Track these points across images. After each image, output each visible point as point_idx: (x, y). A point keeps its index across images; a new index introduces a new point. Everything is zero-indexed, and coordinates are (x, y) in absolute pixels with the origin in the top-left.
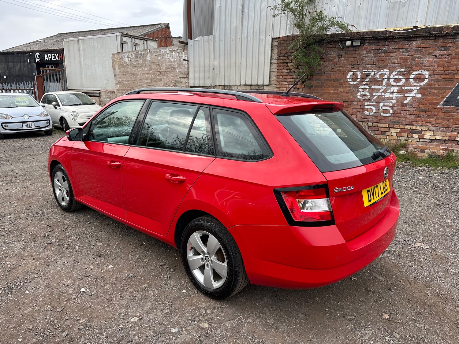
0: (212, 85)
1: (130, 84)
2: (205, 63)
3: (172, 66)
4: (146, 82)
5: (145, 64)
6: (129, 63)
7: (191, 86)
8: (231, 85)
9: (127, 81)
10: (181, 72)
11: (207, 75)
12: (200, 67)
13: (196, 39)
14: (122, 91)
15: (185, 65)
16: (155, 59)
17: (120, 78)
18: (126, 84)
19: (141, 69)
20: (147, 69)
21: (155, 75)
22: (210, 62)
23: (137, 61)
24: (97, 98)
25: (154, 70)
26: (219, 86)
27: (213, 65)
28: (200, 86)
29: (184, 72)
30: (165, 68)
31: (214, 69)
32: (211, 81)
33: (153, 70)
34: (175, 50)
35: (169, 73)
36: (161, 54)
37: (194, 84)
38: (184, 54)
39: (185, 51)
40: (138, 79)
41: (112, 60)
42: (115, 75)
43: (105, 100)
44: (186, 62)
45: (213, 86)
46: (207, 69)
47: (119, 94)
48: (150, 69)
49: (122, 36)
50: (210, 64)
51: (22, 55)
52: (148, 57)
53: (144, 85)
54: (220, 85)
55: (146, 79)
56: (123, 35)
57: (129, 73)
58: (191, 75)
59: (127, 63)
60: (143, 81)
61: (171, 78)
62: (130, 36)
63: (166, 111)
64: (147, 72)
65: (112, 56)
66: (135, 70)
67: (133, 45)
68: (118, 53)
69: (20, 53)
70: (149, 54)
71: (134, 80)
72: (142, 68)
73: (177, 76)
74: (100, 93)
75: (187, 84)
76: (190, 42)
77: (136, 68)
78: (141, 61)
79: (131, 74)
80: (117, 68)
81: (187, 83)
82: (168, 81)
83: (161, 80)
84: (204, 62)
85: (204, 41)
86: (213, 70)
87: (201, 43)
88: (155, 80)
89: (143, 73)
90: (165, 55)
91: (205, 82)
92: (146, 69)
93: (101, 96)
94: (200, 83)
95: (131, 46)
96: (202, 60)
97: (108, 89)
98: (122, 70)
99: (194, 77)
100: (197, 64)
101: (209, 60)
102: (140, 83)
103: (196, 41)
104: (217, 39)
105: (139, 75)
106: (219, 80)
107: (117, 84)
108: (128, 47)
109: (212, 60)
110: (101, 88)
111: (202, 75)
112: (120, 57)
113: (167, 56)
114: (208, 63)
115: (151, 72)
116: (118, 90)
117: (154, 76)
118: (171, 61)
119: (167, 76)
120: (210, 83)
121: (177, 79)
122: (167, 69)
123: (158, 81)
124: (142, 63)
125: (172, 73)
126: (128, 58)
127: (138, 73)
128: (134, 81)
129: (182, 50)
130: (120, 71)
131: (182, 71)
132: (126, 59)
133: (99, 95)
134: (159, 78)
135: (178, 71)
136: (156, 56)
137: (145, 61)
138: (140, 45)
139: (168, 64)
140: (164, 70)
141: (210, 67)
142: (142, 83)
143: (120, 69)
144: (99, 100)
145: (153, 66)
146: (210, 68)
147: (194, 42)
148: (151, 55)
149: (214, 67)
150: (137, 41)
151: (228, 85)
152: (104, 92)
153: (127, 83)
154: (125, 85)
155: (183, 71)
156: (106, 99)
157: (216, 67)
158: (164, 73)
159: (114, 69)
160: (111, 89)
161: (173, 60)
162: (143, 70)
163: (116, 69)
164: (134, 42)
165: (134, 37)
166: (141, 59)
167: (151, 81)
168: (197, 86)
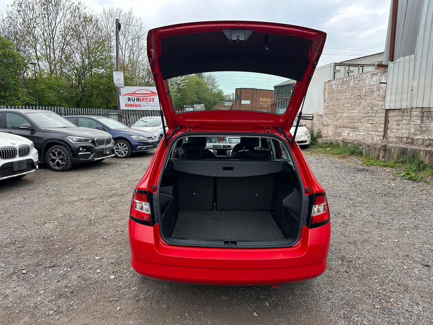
0: (409, 107)
1: (334, 108)
2: (404, 84)
3: (372, 90)
4: (347, 106)
5: (348, 90)
6: (336, 90)
7: (387, 109)
8: (430, 107)
9: (332, 106)
10: (379, 95)
11: (405, 96)
12: (398, 89)
13: (397, 61)
14: (328, 115)
15: (383, 88)
16: (356, 84)
17: (328, 103)
18: (332, 108)
19: (344, 95)
20: (349, 94)
21: (355, 99)
22: (408, 83)
23: (342, 87)
24: (310, 121)
25: (355, 95)
26: (417, 108)
27: (412, 86)
28: (396, 108)
29: (382, 95)
30: (365, 92)
31: (412, 90)
32: (409, 103)
33: (354, 95)
34: (375, 74)
35: (368, 97)
36: (363, 79)
37: (390, 106)
38: (384, 77)
39: (385, 73)
40: (341, 104)
41: (324, 87)
42: (324, 101)
43: (315, 123)
44: (385, 84)
45: (410, 108)
46: (405, 90)
47: (325, 117)
48: (352, 94)
49: (335, 66)
50: (408, 85)
52: (352, 82)
53: (345, 109)
54: (417, 107)
55: (347, 104)
56: (336, 65)
57: (335, 98)
58: (388, 98)
59: (334, 89)
60: (345, 105)
61: (369, 101)
62: (344, 65)
63: (361, 134)
64: (349, 97)
65: (324, 84)
66: (340, 96)
67: (346, 72)
68: (329, 81)
69: (287, 86)
70: (352, 80)
71: (338, 105)
72: (346, 93)
73: (374, 99)
74: (313, 116)
75: (383, 107)
76: (391, 64)
77: (341, 94)
78: (345, 87)
79: (337, 99)
80: (326, 94)
81: (383, 106)
82: (366, 104)
83: (360, 104)
84: (403, 83)
85: (404, 62)
86: (411, 91)
87: (401, 64)
88: (355, 104)
89: (346, 98)
90: (366, 79)
91: (401, 104)
92: (348, 94)
93: (313, 119)
94: (396, 106)
95: (344, 73)
96: (400, 80)
97: (319, 113)
98: (330, 96)
99: (390, 100)
100: (394, 86)
101: (408, 81)
102: (342, 107)
103: (396, 62)
104: (418, 58)
105: (342, 100)
106: (417, 102)
107: (325, 108)
108: (340, 74)
109: (411, 80)
110: (315, 112)
111: (399, 97)
112: (330, 84)
113: (368, 80)
114: (407, 84)
115: (352, 96)
116: (325, 114)
117: (354, 100)
118: (371, 85)
119: (366, 100)
120: (407, 105)
121: (374, 102)
122: (366, 93)
123: (358, 105)
124: (346, 89)
125: (371, 96)
126: (336, 85)
127: (342, 98)
128: (338, 106)
129: (383, 73)
130: (328, 97)
131: (380, 94)
132: (334, 86)
133: (312, 118)
134: (358, 102)
135: (376, 94)
136: (359, 81)
137: (349, 86)
138: (354, 72)
139: (368, 88)
140: (364, 94)
141: (408, 88)
142: (344, 107)
143: (329, 95)
144: (312, 123)
145: (354, 91)
146: (408, 89)
147: (394, 64)
148: (354, 81)
149: (412, 88)
150: (351, 68)
151: (427, 107)
152: (316, 116)
153: (332, 107)
154: (330, 109)
155: (381, 94)
156: (316, 122)
157: (414, 88)
158: (363, 96)
159: (325, 95)
160: (321, 113)
161: (372, 84)
162: (346, 95)
163: (326, 95)
164: (348, 69)
165: (348, 65)
166: (346, 85)
167: (352, 105)
168: (393, 108)
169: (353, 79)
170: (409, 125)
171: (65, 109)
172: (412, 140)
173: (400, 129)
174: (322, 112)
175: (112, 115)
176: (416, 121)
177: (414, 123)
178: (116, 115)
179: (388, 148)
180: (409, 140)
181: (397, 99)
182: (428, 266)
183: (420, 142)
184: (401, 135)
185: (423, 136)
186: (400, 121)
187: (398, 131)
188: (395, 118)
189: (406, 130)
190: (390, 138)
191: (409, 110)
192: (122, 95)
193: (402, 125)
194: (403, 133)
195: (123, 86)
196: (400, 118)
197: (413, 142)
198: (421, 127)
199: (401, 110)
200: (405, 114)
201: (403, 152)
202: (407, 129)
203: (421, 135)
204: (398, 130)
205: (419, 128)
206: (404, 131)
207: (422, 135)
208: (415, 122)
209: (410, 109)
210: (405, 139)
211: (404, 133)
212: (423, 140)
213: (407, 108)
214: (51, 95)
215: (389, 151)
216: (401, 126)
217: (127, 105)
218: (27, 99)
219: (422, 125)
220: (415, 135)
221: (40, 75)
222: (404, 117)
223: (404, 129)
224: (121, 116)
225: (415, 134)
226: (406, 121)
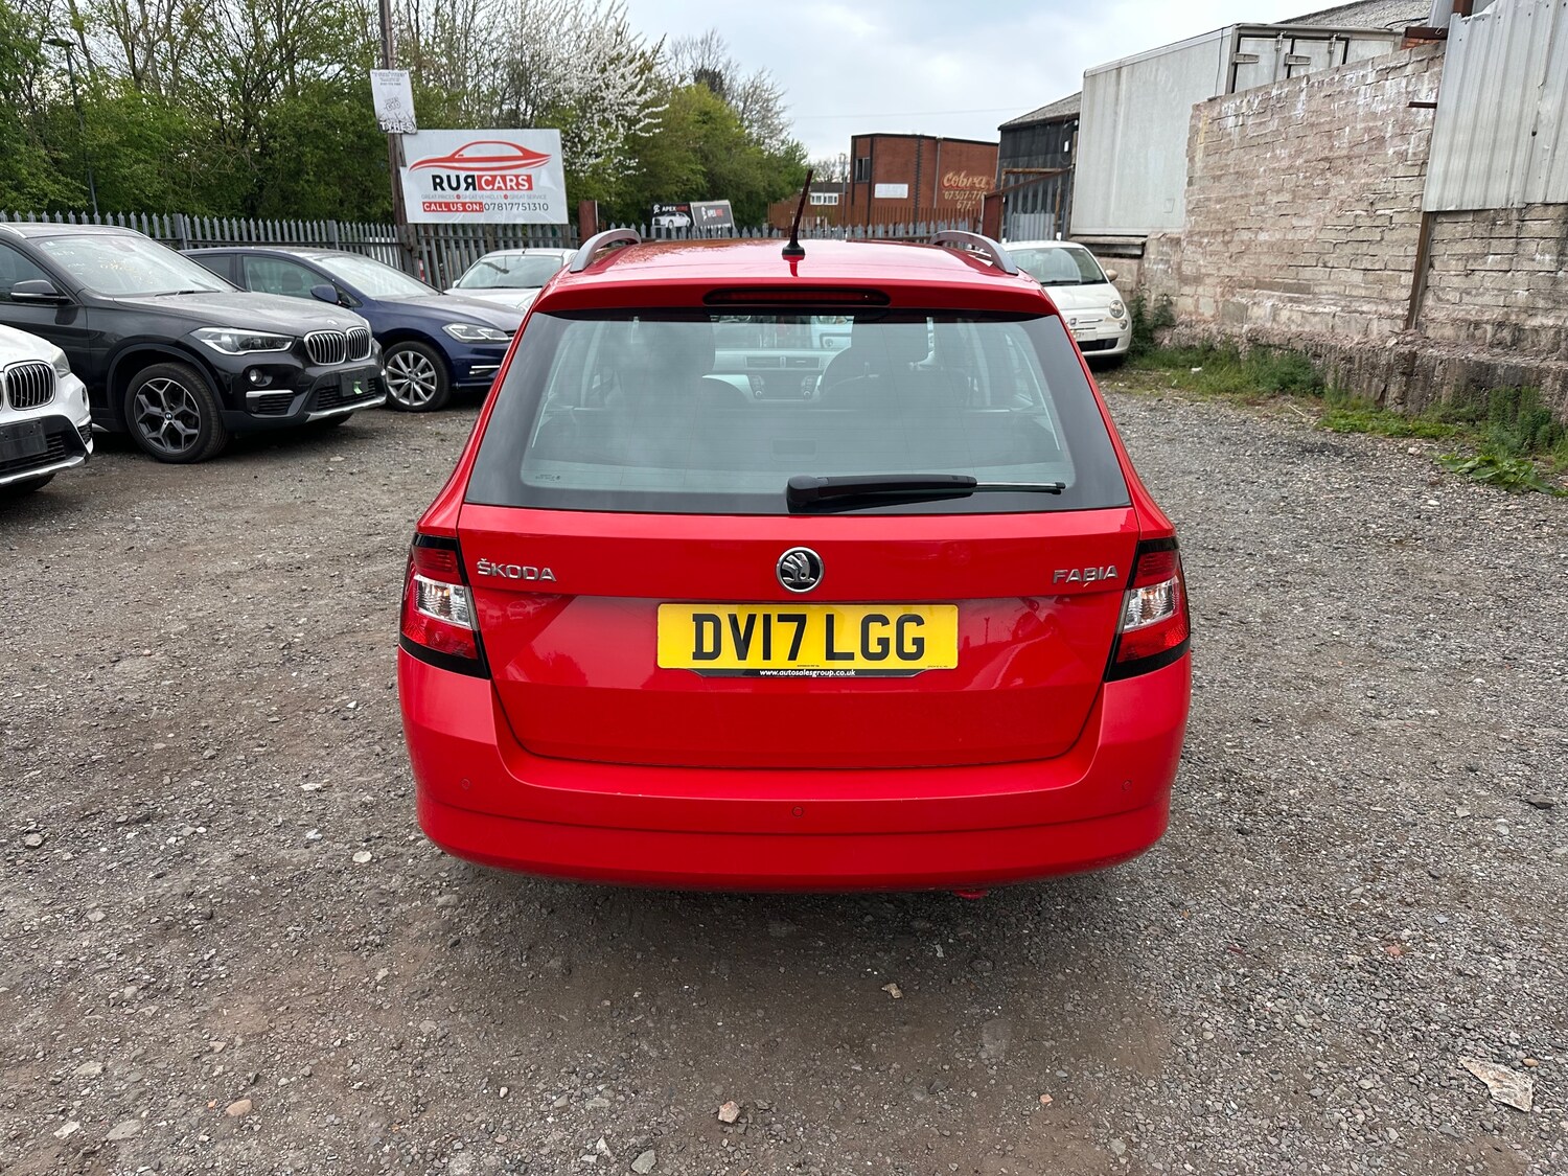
0: (1516, 202)
1: (1225, 210)
2: (1503, 109)
3: (1376, 134)
4: (1275, 200)
5: (1284, 136)
6: (1236, 138)
7: (1428, 210)
9: (1219, 201)
10: (1402, 156)
11: (1503, 160)
12: (1478, 129)
13: (1488, 11)
14: (1202, 237)
15: (1423, 124)
16: (1318, 113)
17: (1202, 190)
18: (1216, 211)
19: (1268, 155)
20: (1287, 151)
21: (1308, 174)
22: (1522, 103)
23: (1261, 124)
24: (1134, 263)
25: (1310, 156)
26: (1548, 205)
27: (1535, 113)
28: (1464, 208)
29: (1414, 154)
30: (1350, 143)
31: (1534, 134)
32: (1516, 185)
33: (1305, 156)
34: (1395, 68)
35: (1359, 163)
36: (1346, 89)
37: (1441, 198)
38: (1426, 82)
39: (1434, 64)
40: (1253, 192)
41: (1192, 127)
42: (1190, 183)
43: (1152, 269)
44: (1431, 110)
45: (1520, 206)
46: (1507, 134)
47: (1190, 247)
48: (1299, 153)
49: (1240, 36)
50: (1521, 112)
51: (1054, 129)
52: (1300, 105)
53: (1266, 212)
54: (1549, 200)
55: (1278, 192)
56: (1243, 32)
57: (1232, 171)
58: (1436, 167)
59: (1230, 134)
60: (1268, 198)
61: (1363, 181)
62: (1274, 33)
63: (1321, 310)
64: (1285, 164)
65: (1191, 111)
66: (1251, 159)
67: (1281, 62)
68: (1210, 100)
69: (1049, 124)
70: (1303, 96)
71: (1242, 197)
72: (1273, 151)
73: (1384, 171)
74: (1144, 244)
75: (1416, 204)
76: (1459, 27)
77: (1255, 151)
78: (1274, 124)
79: (1237, 173)
80: (1199, 155)
81: (1415, 200)
82: (1351, 193)
83: (1327, 192)
84: (1500, 105)
85: (1515, 14)
86: (1531, 137)
87: (1501, 25)
88: (1308, 191)
89: (1274, 169)
90: (1358, 91)
91: (1486, 190)
92: (1284, 153)
93: (1145, 256)
94: (1466, 198)
95: (1273, 68)
96: (1491, 95)
97: (1167, 231)
98: (1211, 160)
99: (1446, 173)
100: (1466, 117)
101: (1524, 95)
102: (1257, 205)
103: (1483, 18)
105: (1258, 177)
106: (1548, 182)
107: (1190, 212)
108: (1256, 74)
109: (1533, 92)
110: (1152, 227)
111: (1479, 162)
112: (1215, 115)
113: (1365, 94)
114: (1517, 107)
115: (1299, 162)
116: (1191, 234)
117: (1305, 178)
118: (1374, 116)
119: (1351, 176)
120: (1508, 195)
121: (1381, 184)
122: (1355, 148)
123: (1317, 196)
124: (1277, 133)
125: (1372, 159)
126: (1237, 116)
127: (1258, 171)
128: (1239, 201)
129: (1425, 63)
130: (1205, 167)
131: (1406, 150)
132: (1231, 121)
133: (1139, 253)
134: (1320, 183)
135: (1391, 152)
136: (1327, 100)
137: (1287, 121)
138: (1313, 61)
139: (1363, 125)
140: (1345, 152)
141: (1520, 124)
142: (1263, 208)
143: (1208, 159)
144: (1139, 270)
145: (1308, 139)
146: (1518, 129)
147: (1473, 26)
148: (1310, 97)
149: (1536, 125)
150: (1302, 48)
152: (1155, 242)
153: (1218, 206)
154: (1212, 216)
155: (1410, 151)
156: (1155, 267)
157: (1545, 122)
158: (1340, 162)
159: (1192, 160)
160: (1176, 230)
161: (1381, 108)
162: (1274, 157)
163: (1196, 159)
164: (1288, 50)
165: (1290, 33)
166: (1276, 116)
167: (1294, 198)
168: (1452, 208)
169: (1304, 93)
170: (1510, 274)
171: (192, 222)
172: (1517, 334)
173: (1474, 292)
174: (1177, 225)
175: (375, 244)
176: (1538, 257)
177: (1528, 266)
178: (392, 244)
179: (1421, 365)
180: (1506, 334)
181: (1471, 172)
182: (1547, 807)
183: (1546, 339)
184: (1473, 312)
185: (1559, 317)
186: (1475, 257)
187: (1466, 299)
188: (1458, 246)
189: (1496, 292)
190: (1432, 325)
191: (1515, 215)
192: (409, 165)
193: (1483, 273)
194: (1483, 306)
195: (411, 129)
196: (1477, 247)
197: (1518, 338)
198: (1555, 282)
199: (1485, 214)
200: (1498, 231)
201: (1478, 379)
202: (1500, 290)
203: (1552, 314)
204: (1464, 295)
205: (1545, 285)
206: (1487, 299)
207: (1557, 313)
208: (1534, 260)
209: (1520, 210)
210: (1489, 328)
211: (1488, 306)
212: (1556, 333)
213: (1509, 206)
214: (139, 170)
215: (1426, 377)
216: (1477, 276)
217: (430, 204)
218: (53, 189)
219: (1561, 273)
220: (1530, 313)
221: (92, 89)
222: (1494, 242)
223: (1488, 290)
224: (410, 251)
225: (1531, 311)
226: (1499, 257)
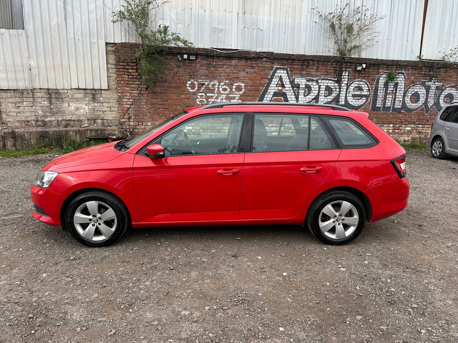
0: (29, 88)
2: (15, 62)
8: (57, 88)
11: (20, 76)
12: (7, 66)
22: (22, 61)
26: (41, 89)
27: (28, 65)
32: (28, 83)
46: (19, 69)
50: (22, 63)
84: (13, 60)
86: (29, 71)
91: (17, 84)
96: (8, 56)
101: (22, 59)
104: (31, 35)
109: (25, 59)
111: (11, 75)
114: (20, 61)
120: (25, 86)
141: (23, 66)
146: (23, 68)
149: (30, 67)
151: (53, 88)
157: (33, 67)
168: (6, 88)
170: (34, 107)
172: (44, 123)
173: (22, 112)
176: (43, 102)
177: (40, 105)
180: (40, 123)
181: (9, 78)
183: (54, 123)
184: (24, 118)
186: (19, 103)
187: (19, 114)
188: (10, 99)
189: (30, 112)
190: (9, 123)
191: (30, 91)
193: (23, 107)
194: (27, 116)
196: (18, 100)
197: (45, 124)
198: (51, 109)
199: (18, 91)
200: (24, 96)
201: (43, 136)
202: (32, 111)
203: (53, 117)
204: (18, 114)
205: (48, 110)
206: (28, 114)
207: (55, 116)
208: (41, 103)
209: (31, 90)
210: (33, 122)
211: (29, 116)
212: (57, 121)
213: (27, 89)
216: (22, 108)
219: (52, 107)
220: (45, 117)
222: (24, 98)
223: (27, 112)
225: (46, 117)
226: (28, 102)
